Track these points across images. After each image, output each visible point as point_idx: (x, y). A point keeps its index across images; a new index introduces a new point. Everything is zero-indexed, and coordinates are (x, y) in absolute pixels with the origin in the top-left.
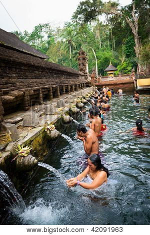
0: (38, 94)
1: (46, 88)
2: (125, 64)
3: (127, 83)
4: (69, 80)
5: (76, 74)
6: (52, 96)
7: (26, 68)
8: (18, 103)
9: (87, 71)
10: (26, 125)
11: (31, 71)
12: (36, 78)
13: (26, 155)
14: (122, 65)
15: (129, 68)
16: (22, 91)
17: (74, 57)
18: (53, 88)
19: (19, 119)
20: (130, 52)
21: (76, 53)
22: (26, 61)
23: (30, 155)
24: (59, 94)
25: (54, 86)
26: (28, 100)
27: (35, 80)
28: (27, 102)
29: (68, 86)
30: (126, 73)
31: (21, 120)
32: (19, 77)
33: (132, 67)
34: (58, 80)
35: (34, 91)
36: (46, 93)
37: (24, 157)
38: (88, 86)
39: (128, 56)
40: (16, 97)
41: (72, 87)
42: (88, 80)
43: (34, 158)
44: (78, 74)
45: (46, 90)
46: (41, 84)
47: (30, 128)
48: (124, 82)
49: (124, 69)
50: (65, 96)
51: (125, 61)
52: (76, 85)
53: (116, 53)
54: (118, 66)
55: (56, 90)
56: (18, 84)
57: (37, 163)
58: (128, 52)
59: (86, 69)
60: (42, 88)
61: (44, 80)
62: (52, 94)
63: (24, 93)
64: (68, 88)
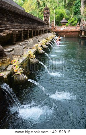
0: (21, 34)
1: (26, 30)
2: (73, 19)
3: (75, 32)
4: (38, 26)
5: (42, 23)
6: (29, 36)
7: (13, 15)
8: (8, 39)
9: (49, 22)
10: (16, 54)
11: (16, 18)
12: (19, 23)
13: (20, 74)
14: (71, 19)
15: (76, 22)
16: (11, 31)
17: (40, 11)
18: (29, 30)
19: (10, 49)
20: (77, 11)
21: (42, 9)
22: (13, 10)
23: (23, 74)
24: (33, 35)
25: (30, 30)
26: (15, 38)
27: (18, 24)
28: (14, 39)
29: (38, 30)
30: (73, 25)
31: (12, 51)
32: (8, 21)
33: (78, 21)
34: (32, 26)
35: (18, 31)
36: (25, 34)
37: (19, 75)
38: (49, 32)
39: (75, 14)
40: (8, 35)
41: (40, 32)
42: (50, 28)
43: (25, 76)
44: (43, 23)
45: (25, 32)
46: (22, 27)
47: (18, 56)
48: (72, 31)
49: (72, 22)
50: (37, 37)
51: (73, 17)
52: (43, 30)
53: (68, 11)
54: (69, 20)
55: (31, 32)
56: (8, 26)
57: (28, 80)
58: (76, 11)
59: (49, 20)
60: (23, 30)
61: (24, 25)
62: (29, 35)
63: (13, 32)
64: (38, 32)
